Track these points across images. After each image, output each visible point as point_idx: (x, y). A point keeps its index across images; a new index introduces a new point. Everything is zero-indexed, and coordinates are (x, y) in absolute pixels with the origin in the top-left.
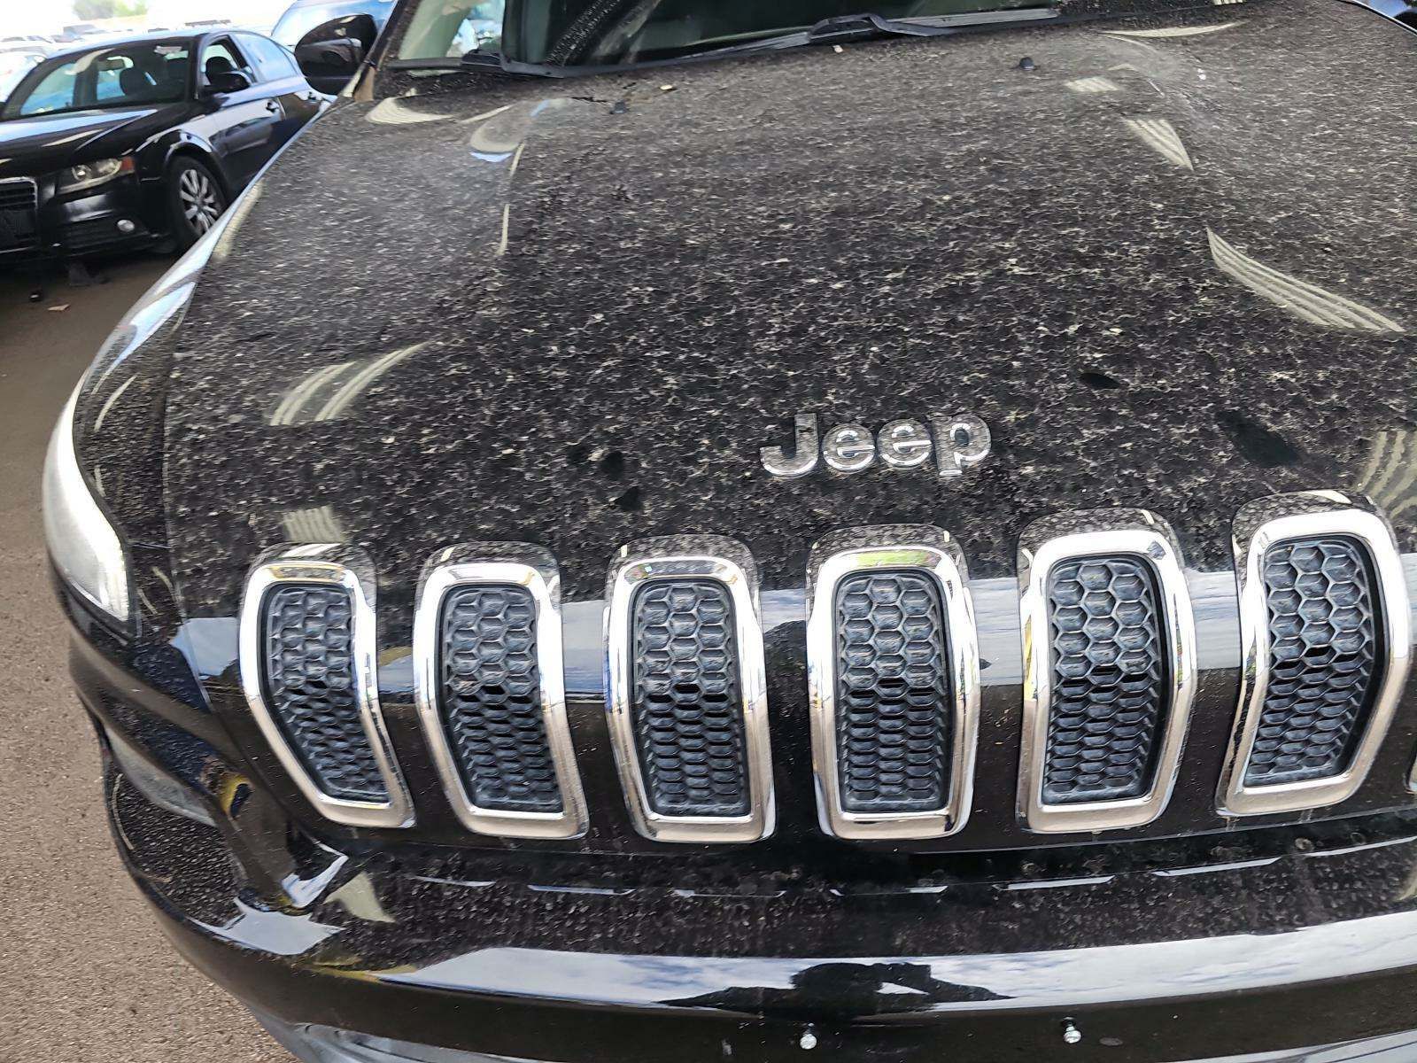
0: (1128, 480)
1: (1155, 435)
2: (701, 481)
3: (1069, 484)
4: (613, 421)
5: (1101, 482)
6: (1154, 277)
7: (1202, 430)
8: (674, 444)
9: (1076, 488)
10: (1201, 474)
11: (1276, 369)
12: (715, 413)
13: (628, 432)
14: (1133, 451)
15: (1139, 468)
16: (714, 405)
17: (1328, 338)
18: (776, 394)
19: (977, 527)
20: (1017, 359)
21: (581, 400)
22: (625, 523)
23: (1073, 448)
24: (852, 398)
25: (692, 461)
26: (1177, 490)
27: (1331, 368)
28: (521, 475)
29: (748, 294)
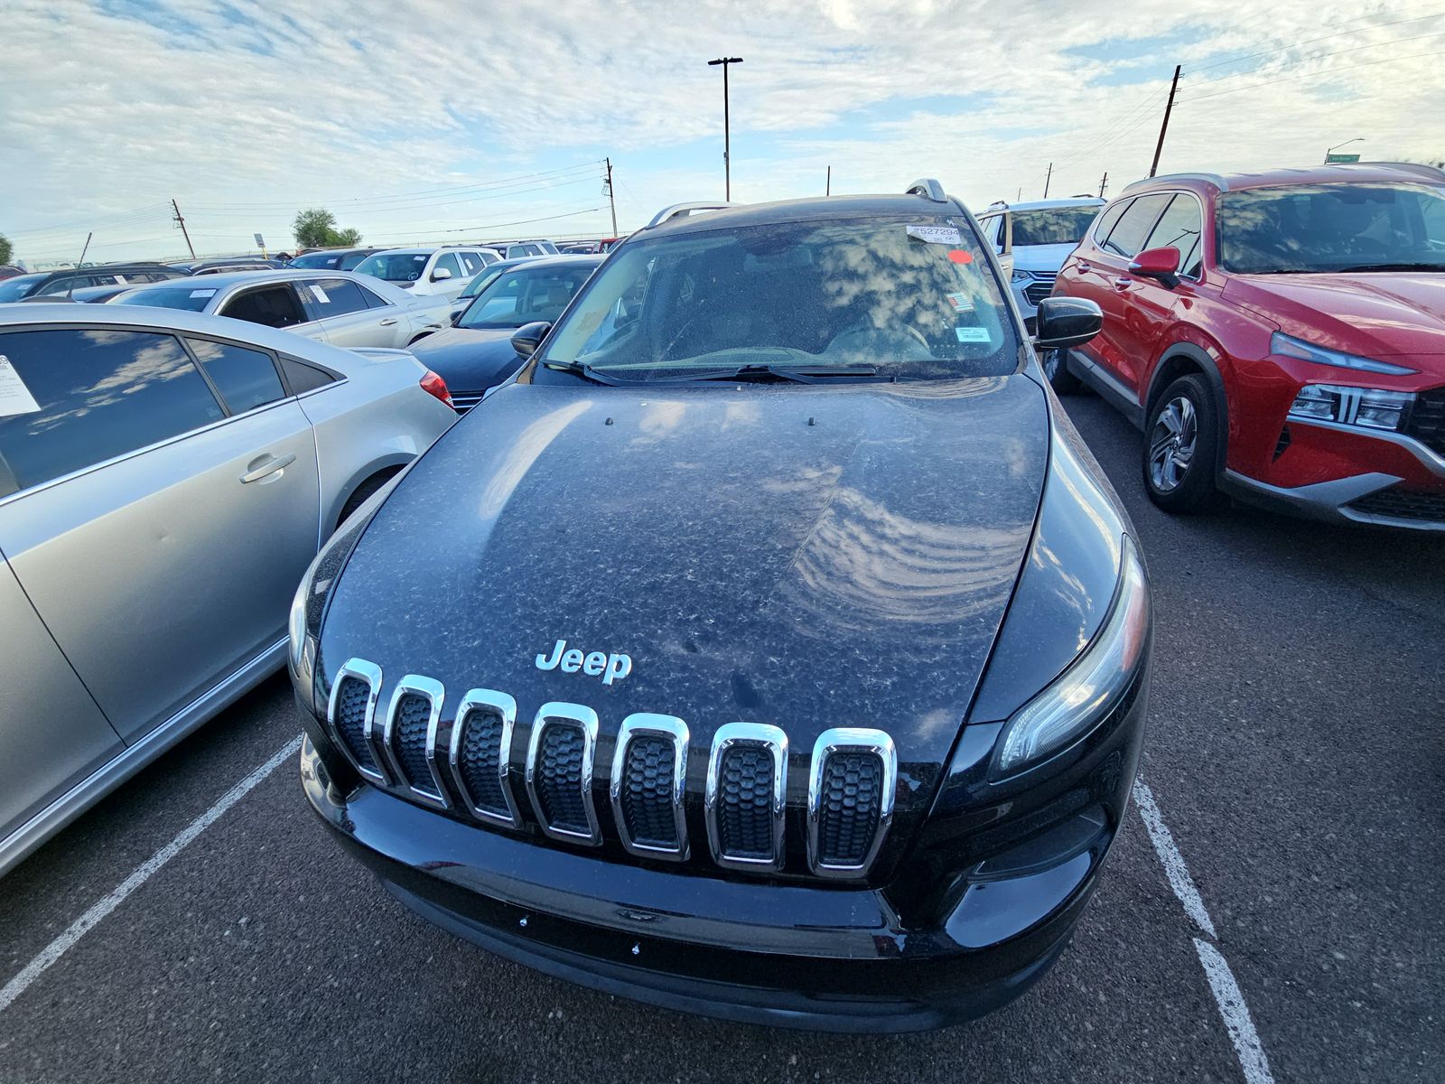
0: (680, 702)
1: (701, 681)
2: (509, 665)
3: (654, 699)
4: (489, 627)
5: (667, 701)
6: (748, 592)
7: (723, 683)
8: (507, 644)
9: (656, 702)
10: (712, 705)
11: (773, 655)
12: (528, 631)
13: (492, 634)
14: (689, 687)
15: (687, 697)
16: (530, 627)
17: (808, 642)
18: (556, 627)
19: (608, 713)
20: (660, 628)
21: (482, 613)
22: (475, 680)
23: (664, 681)
24: (585, 636)
25: (510, 654)
26: (699, 712)
27: (800, 659)
28: (446, 646)
29: (572, 569)
